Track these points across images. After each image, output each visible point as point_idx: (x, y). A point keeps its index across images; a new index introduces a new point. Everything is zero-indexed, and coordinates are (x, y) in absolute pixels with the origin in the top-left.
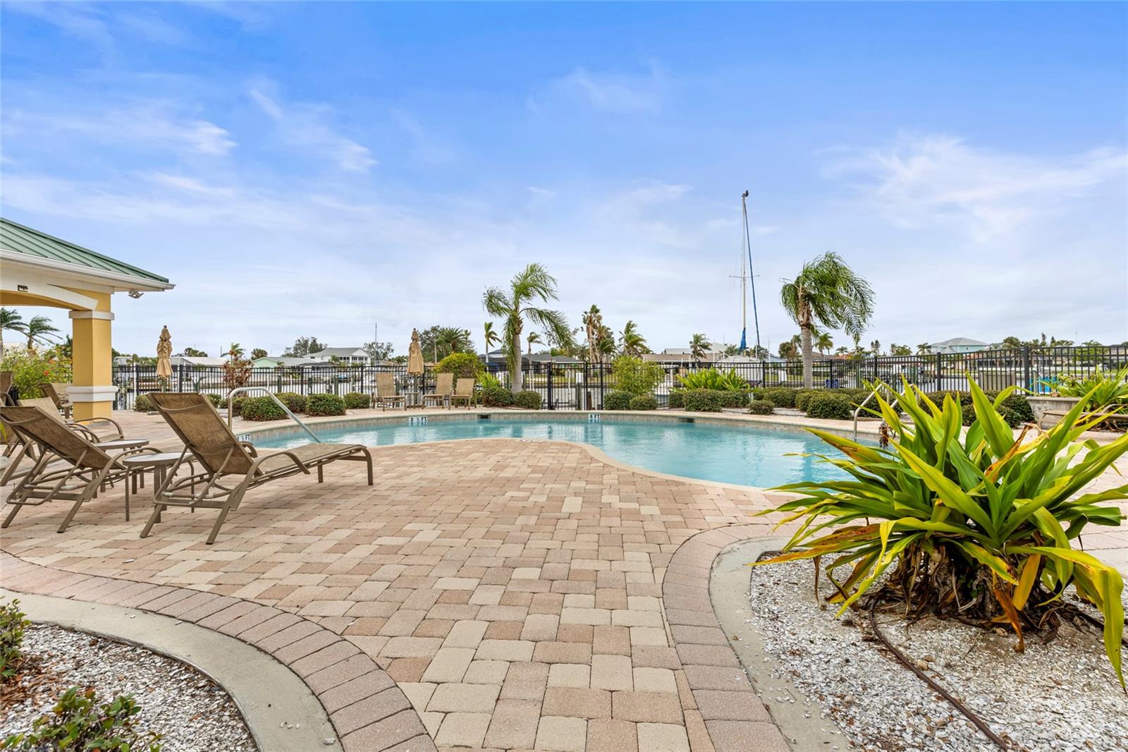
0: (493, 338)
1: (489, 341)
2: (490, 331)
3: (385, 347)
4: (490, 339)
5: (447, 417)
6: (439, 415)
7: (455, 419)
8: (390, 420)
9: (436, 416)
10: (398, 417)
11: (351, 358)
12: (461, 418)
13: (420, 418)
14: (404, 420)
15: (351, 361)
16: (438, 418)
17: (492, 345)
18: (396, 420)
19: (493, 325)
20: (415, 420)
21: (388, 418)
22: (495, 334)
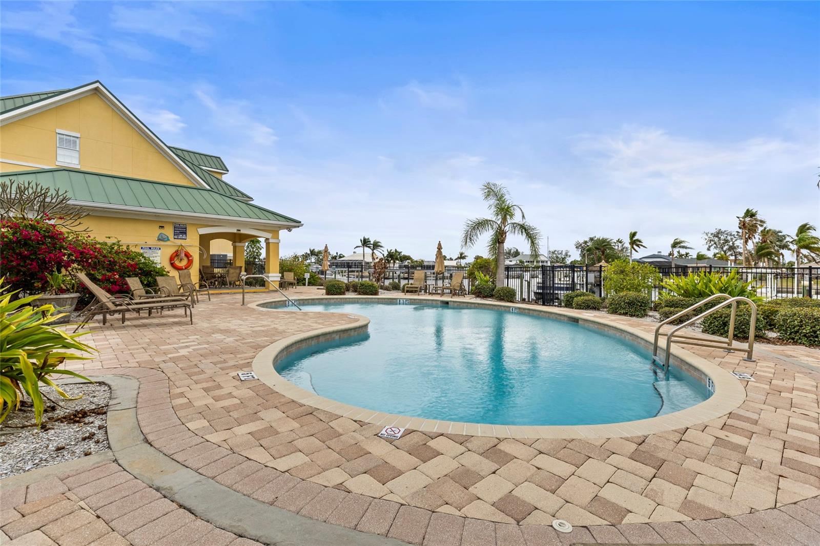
0: (638, 246)
1: (633, 247)
2: (634, 239)
3: (564, 253)
4: (635, 246)
5: (422, 301)
6: (417, 299)
7: (426, 303)
8: (386, 300)
9: (414, 299)
10: (391, 299)
11: (535, 262)
12: (430, 302)
13: (405, 300)
14: (394, 301)
15: (535, 263)
16: (416, 301)
17: (637, 251)
18: (390, 300)
19: (637, 234)
20: (401, 301)
21: (384, 299)
22: (640, 242)
